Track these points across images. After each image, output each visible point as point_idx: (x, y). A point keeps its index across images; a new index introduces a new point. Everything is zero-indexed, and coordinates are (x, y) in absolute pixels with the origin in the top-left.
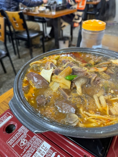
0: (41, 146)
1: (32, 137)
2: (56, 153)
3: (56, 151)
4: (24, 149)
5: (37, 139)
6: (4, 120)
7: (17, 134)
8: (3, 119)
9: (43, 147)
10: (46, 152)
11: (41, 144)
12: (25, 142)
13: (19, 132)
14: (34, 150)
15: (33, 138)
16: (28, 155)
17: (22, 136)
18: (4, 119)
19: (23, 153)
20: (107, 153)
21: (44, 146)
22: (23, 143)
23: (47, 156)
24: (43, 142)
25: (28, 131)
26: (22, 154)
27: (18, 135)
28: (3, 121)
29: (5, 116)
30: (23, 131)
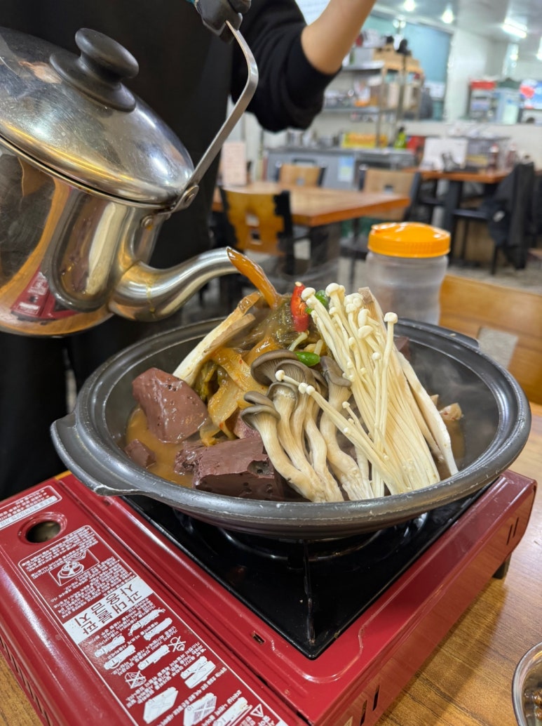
0: (123, 588)
1: (102, 561)
2: (163, 611)
3: (162, 606)
4: (67, 588)
5: (117, 568)
6: (31, 504)
7: (57, 546)
8: (28, 502)
9: (127, 592)
10: (130, 605)
11: (123, 581)
12: (75, 570)
13: (67, 541)
14: (97, 595)
15: (103, 563)
16: (73, 603)
17: (70, 553)
18: (31, 502)
19: (60, 596)
20: (335, 639)
21: (130, 589)
22: (67, 572)
23: (130, 615)
24: (131, 577)
25: (97, 542)
26: (56, 599)
27: (60, 549)
28: (27, 506)
29: (37, 496)
30: (79, 540)
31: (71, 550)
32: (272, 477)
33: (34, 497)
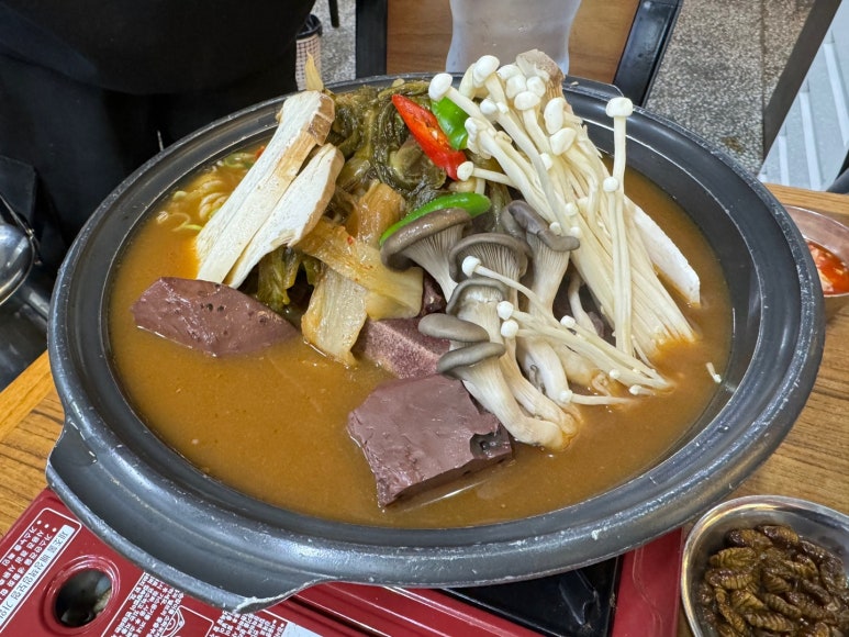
1: (216, 616)
6: (33, 556)
7: (125, 620)
8: (24, 554)
13: (136, 602)
15: (219, 622)
17: (155, 625)
18: (30, 551)
24: (279, 629)
27: (133, 623)
28: (27, 562)
29: (33, 535)
30: (156, 593)
31: (153, 619)
32: (507, 448)
33: (29, 540)
